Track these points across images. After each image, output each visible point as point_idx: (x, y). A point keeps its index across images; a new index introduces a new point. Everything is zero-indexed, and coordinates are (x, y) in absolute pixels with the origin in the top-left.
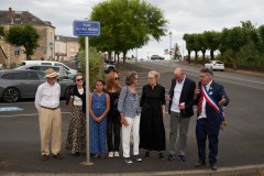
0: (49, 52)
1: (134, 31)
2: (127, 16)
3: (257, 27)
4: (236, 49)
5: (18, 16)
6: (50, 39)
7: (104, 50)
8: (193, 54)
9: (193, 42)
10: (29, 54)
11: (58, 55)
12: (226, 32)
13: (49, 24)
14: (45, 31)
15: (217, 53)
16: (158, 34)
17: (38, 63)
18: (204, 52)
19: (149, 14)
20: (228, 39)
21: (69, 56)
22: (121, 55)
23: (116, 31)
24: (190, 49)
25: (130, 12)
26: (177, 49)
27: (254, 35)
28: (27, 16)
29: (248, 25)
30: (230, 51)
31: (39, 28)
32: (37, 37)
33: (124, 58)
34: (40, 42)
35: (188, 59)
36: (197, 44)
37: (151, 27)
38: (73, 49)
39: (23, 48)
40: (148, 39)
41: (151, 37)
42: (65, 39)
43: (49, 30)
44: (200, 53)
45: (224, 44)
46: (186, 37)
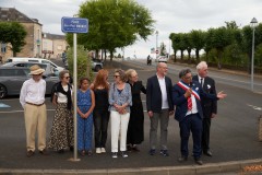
0: (36, 50)
1: (122, 30)
2: (115, 15)
3: (241, 28)
4: (220, 48)
5: (5, 12)
6: (37, 36)
7: (93, 48)
8: (179, 53)
9: (179, 41)
10: (16, 51)
11: (43, 52)
12: (211, 32)
13: (36, 21)
14: (32, 29)
15: (202, 52)
16: (145, 33)
17: (26, 60)
18: (189, 52)
19: (137, 13)
20: (213, 39)
21: (56, 53)
22: (108, 54)
23: (103, 29)
24: (176, 48)
25: (118, 11)
26: (163, 48)
27: (237, 35)
28: (14, 13)
29: (232, 25)
30: (214, 51)
31: (26, 26)
32: (24, 34)
33: (112, 56)
34: (27, 40)
35: (174, 60)
36: (182, 44)
37: (139, 26)
38: (61, 47)
39: (9, 45)
40: (135, 38)
41: (138, 36)
42: (53, 37)
43: (36, 27)
44: (186, 53)
45: (209, 43)
46: (172, 37)
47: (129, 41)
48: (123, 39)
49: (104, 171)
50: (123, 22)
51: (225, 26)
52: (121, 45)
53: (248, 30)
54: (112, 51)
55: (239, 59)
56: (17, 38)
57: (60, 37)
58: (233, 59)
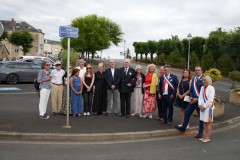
0: (39, 51)
1: (100, 38)
2: (96, 28)
3: (181, 40)
4: (167, 53)
5: (18, 24)
6: (41, 41)
7: (80, 51)
8: (139, 55)
9: (139, 47)
10: (25, 51)
11: (46, 53)
12: (161, 42)
13: (40, 31)
14: (37, 36)
15: (155, 55)
16: (116, 42)
17: (32, 57)
18: (146, 55)
19: (111, 27)
20: (162, 47)
21: (54, 53)
22: (91, 55)
23: (88, 38)
24: (137, 52)
25: (98, 25)
26: (128, 52)
27: (178, 45)
28: (24, 25)
29: (175, 38)
30: (163, 55)
31: (33, 34)
32: (32, 40)
33: (93, 56)
34: (33, 44)
35: (136, 60)
36: (141, 49)
37: (112, 36)
38: (57, 49)
39: (21, 47)
40: (109, 44)
41: (111, 43)
42: (52, 42)
43: (40, 35)
44: (144, 56)
45: (160, 50)
46: (135, 44)
47: (105, 46)
48: (102, 45)
49: (88, 135)
50: (102, 33)
51: (171, 38)
52: (99, 49)
53: (185, 42)
54: (93, 53)
55: (179, 61)
56: (27, 42)
57: (57, 43)
58: (176, 61)
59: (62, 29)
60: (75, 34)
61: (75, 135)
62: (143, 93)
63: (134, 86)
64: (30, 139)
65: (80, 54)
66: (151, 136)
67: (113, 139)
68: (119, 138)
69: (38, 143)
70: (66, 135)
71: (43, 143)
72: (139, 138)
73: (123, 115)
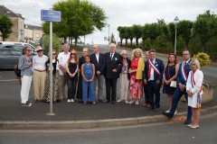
0: (20, 36)
1: (83, 23)
2: (78, 13)
3: (167, 24)
4: (153, 38)
6: (21, 26)
7: (62, 36)
8: (124, 41)
9: (124, 32)
10: (5, 37)
11: (26, 39)
12: (147, 26)
13: (20, 16)
14: (17, 21)
15: (140, 40)
16: (100, 26)
17: (12, 43)
18: (131, 40)
19: (95, 11)
20: (148, 31)
22: (74, 41)
23: (69, 22)
24: (122, 37)
25: (81, 9)
26: (113, 37)
27: (165, 29)
28: (3, 9)
29: (161, 22)
30: (149, 39)
31: (13, 19)
32: (11, 25)
33: (76, 42)
34: (13, 29)
35: (121, 45)
36: (127, 34)
37: (96, 21)
38: (38, 35)
40: (93, 29)
41: (95, 28)
42: (32, 28)
43: (20, 20)
44: (129, 41)
45: (145, 34)
46: (119, 29)
47: (88, 31)
48: (85, 30)
49: (72, 122)
50: (85, 18)
51: (157, 22)
52: (82, 34)
53: (172, 26)
54: (76, 38)
55: (165, 46)
56: (6, 28)
57: (38, 28)
58: (162, 46)
59: (44, 12)
60: (57, 17)
61: (59, 122)
62: (129, 78)
63: (120, 71)
64: (12, 127)
65: (62, 40)
66: (138, 122)
67: (98, 126)
68: (105, 125)
69: (21, 131)
70: (49, 122)
71: (26, 131)
72: (126, 125)
73: (109, 101)
